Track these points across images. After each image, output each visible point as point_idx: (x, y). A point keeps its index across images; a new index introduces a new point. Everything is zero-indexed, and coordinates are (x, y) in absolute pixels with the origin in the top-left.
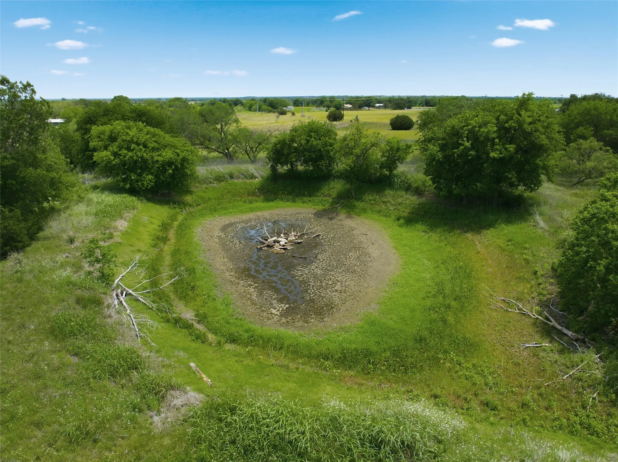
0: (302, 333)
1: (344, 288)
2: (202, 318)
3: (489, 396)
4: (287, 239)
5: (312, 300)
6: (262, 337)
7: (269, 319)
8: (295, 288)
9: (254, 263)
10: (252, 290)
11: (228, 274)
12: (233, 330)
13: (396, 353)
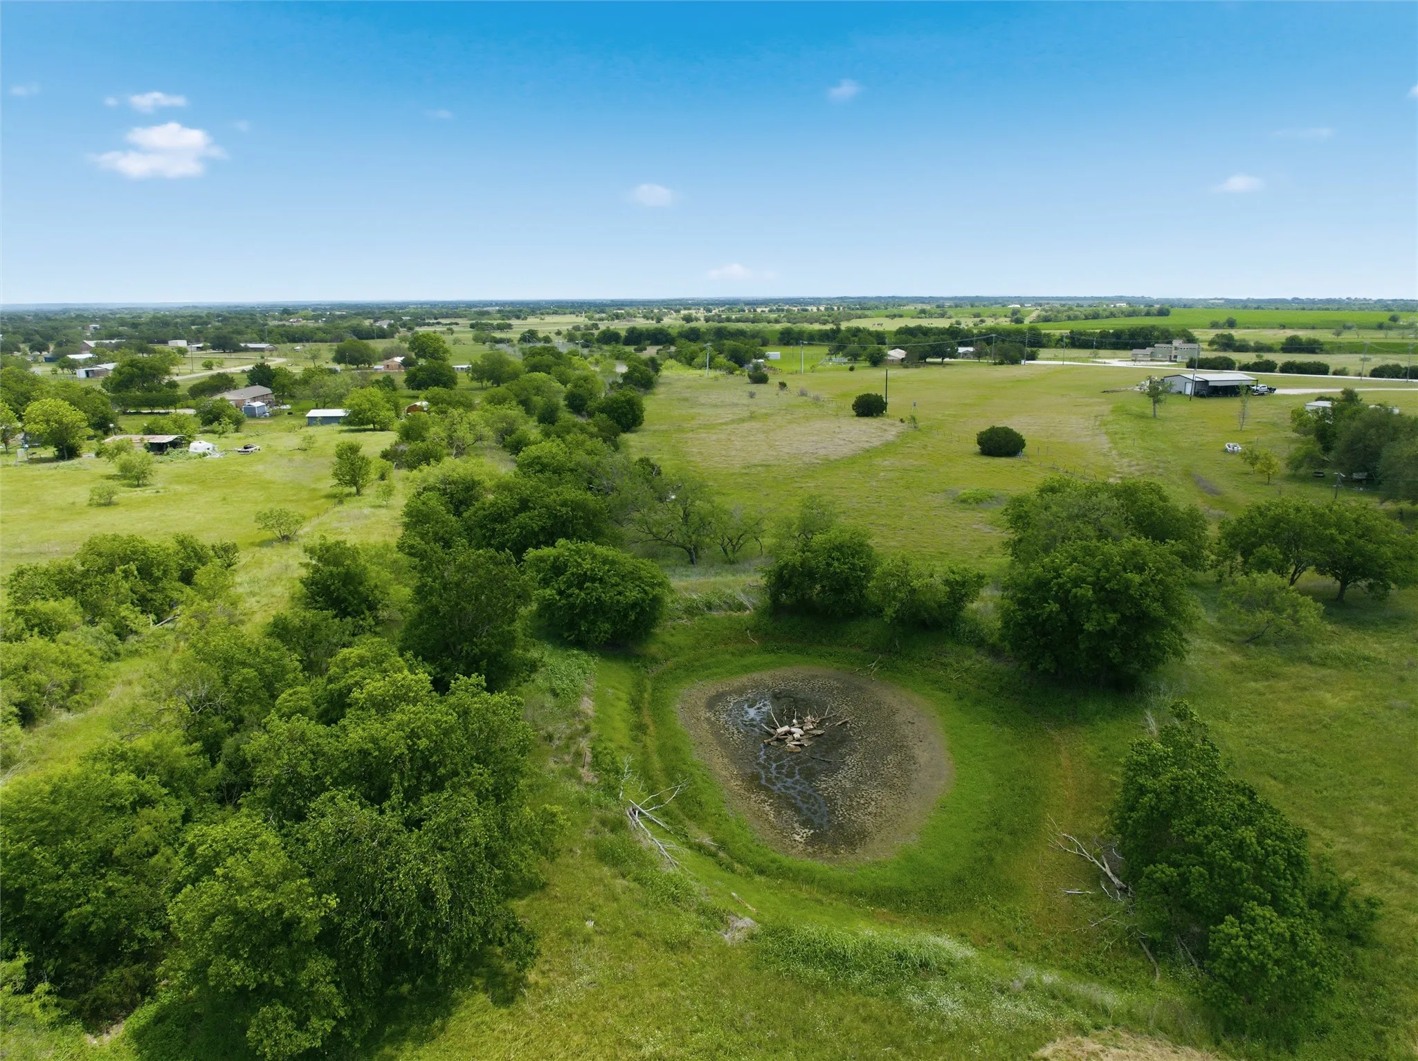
0: (832, 866)
1: (879, 810)
2: (723, 845)
3: (1013, 938)
4: (802, 728)
5: (841, 826)
6: (790, 869)
7: (793, 848)
8: (820, 808)
9: (764, 767)
10: (768, 808)
11: (733, 783)
12: (759, 859)
13: (931, 893)
